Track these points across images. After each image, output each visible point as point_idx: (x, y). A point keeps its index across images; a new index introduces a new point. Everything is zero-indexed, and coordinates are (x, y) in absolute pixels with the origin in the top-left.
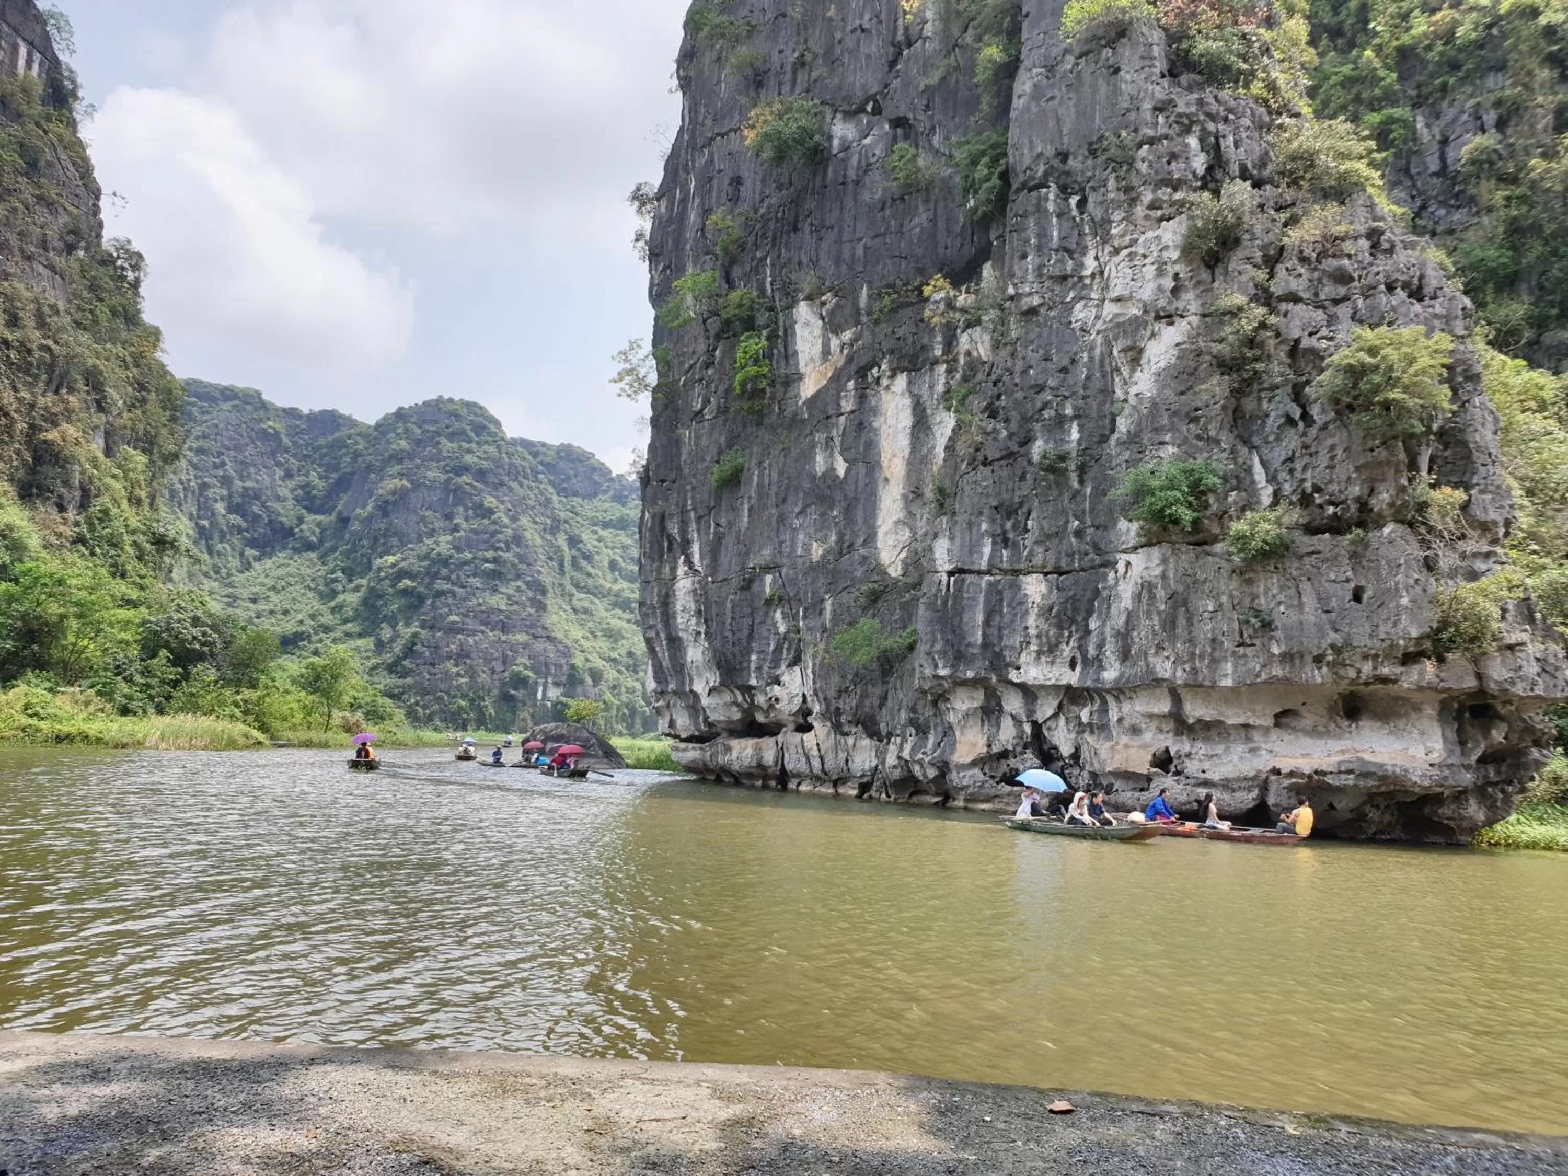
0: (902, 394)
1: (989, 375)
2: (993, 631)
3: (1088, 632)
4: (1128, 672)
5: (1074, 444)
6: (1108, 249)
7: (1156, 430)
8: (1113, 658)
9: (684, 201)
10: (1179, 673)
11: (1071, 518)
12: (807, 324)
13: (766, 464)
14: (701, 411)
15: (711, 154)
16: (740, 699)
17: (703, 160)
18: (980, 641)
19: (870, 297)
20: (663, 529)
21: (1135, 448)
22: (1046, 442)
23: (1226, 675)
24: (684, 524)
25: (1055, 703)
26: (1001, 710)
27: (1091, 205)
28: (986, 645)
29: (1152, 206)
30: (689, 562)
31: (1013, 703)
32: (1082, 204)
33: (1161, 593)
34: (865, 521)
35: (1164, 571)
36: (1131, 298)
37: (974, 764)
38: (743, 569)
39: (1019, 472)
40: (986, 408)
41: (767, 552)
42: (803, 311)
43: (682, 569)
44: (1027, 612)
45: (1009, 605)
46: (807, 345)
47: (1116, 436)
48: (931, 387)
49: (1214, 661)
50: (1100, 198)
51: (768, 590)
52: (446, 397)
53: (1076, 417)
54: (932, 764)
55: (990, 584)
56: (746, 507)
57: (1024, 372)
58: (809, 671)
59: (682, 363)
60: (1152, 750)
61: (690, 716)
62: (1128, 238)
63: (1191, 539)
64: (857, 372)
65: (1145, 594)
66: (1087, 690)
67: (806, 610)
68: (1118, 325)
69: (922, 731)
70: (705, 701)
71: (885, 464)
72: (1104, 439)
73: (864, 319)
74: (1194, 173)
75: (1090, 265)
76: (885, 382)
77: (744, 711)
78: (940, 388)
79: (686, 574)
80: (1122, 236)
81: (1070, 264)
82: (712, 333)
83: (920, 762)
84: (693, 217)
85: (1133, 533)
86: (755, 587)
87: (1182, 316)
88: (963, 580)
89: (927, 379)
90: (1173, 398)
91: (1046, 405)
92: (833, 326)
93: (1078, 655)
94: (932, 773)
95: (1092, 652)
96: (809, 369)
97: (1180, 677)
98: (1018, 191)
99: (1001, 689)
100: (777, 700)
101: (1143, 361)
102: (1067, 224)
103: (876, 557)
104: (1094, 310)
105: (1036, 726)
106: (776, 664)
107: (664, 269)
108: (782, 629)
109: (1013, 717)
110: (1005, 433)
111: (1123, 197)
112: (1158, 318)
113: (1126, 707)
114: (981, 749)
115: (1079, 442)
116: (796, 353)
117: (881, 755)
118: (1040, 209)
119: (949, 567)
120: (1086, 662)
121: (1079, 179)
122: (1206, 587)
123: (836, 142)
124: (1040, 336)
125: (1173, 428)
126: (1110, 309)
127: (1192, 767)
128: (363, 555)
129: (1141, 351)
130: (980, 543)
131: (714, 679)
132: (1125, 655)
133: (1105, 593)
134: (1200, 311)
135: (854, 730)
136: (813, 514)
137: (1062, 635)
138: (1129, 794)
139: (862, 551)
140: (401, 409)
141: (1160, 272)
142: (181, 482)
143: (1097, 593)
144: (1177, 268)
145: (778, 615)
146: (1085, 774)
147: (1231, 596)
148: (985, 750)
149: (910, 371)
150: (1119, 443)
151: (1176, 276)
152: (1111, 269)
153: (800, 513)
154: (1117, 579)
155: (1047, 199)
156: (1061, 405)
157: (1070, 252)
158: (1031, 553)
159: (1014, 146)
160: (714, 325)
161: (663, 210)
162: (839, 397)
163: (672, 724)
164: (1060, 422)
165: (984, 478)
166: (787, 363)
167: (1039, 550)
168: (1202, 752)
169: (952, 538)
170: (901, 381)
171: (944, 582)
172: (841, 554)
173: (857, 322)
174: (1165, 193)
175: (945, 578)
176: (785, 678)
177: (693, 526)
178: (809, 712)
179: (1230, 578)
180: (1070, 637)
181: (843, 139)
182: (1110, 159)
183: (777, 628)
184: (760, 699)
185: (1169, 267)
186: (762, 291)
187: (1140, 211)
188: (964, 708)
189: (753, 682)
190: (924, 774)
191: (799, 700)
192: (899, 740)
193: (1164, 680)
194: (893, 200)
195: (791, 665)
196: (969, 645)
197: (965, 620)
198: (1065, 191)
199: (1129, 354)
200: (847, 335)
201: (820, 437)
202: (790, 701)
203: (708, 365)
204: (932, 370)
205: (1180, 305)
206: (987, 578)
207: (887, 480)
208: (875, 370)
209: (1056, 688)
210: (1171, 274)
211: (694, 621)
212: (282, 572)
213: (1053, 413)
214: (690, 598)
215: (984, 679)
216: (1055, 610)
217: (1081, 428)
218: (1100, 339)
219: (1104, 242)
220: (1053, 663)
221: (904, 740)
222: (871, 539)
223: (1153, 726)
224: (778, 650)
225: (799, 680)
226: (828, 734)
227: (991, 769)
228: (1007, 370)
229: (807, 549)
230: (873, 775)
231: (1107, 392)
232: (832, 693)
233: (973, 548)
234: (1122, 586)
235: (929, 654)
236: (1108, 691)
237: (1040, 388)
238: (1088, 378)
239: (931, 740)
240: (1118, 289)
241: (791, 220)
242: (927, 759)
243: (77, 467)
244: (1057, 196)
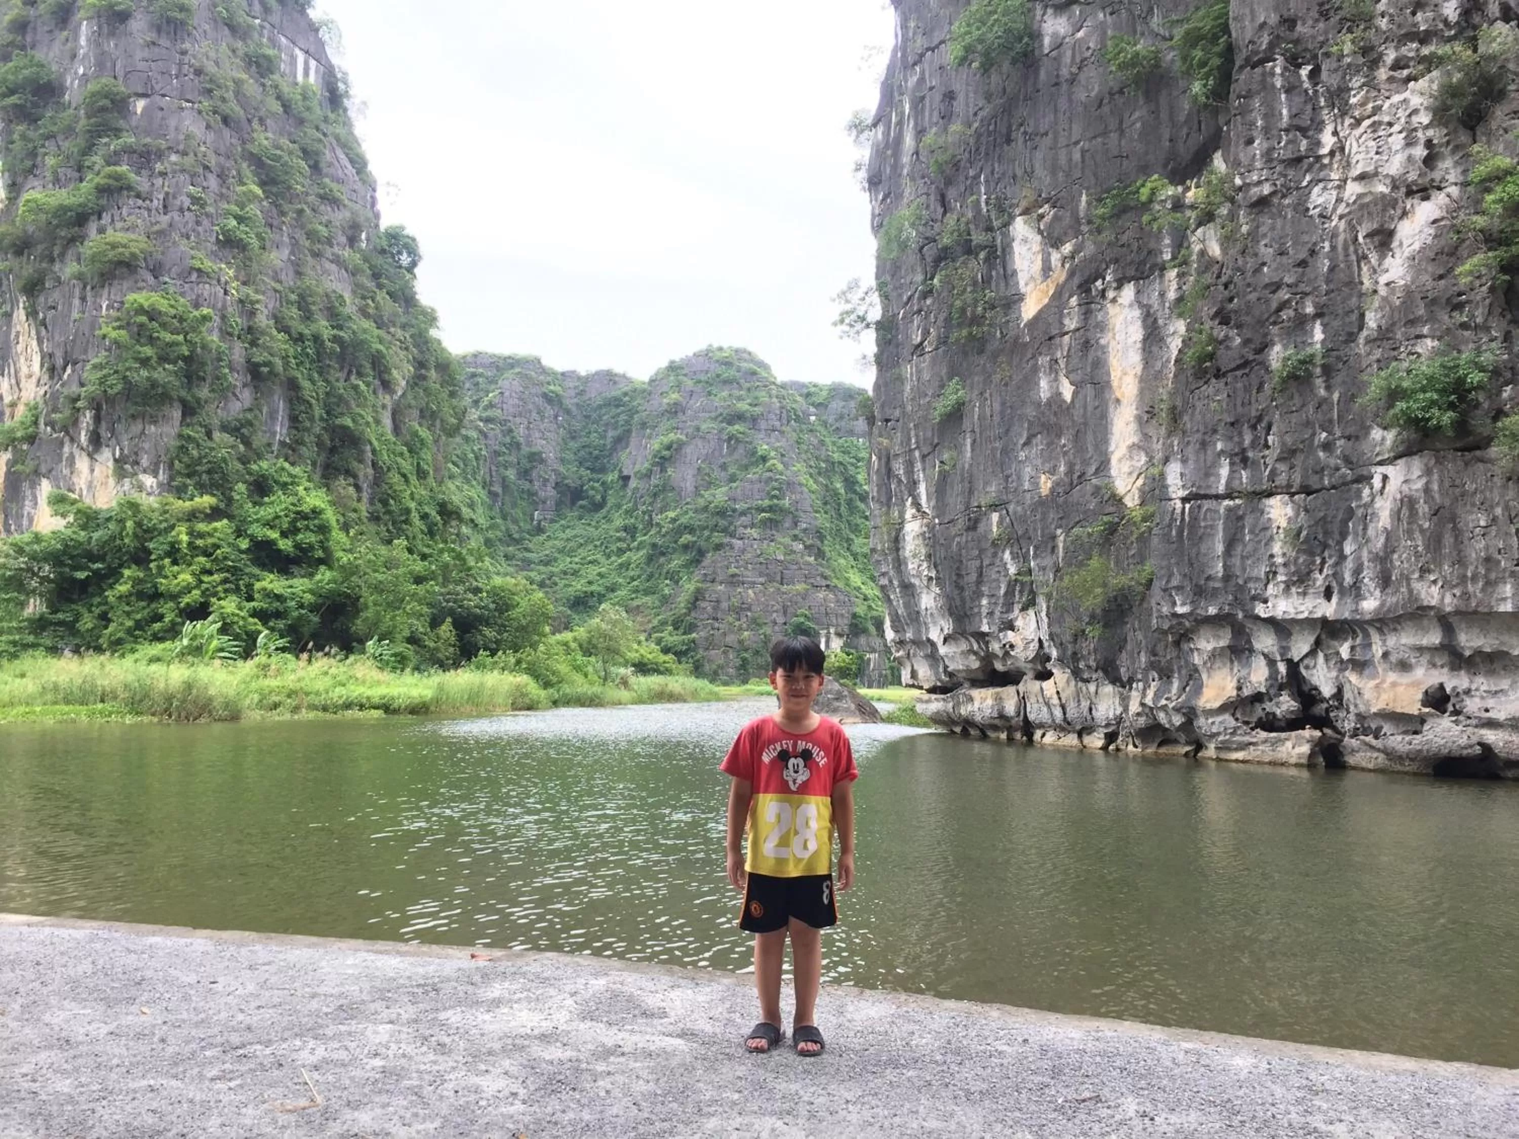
0: (1131, 306)
1: (1219, 277)
2: (1236, 561)
3: (1342, 557)
4: (1391, 600)
5: (1319, 346)
6: (1348, 121)
7: (1412, 322)
8: (1372, 585)
9: (900, 123)
10: (1448, 599)
11: (1318, 431)
12: (1025, 241)
13: (987, 395)
14: (921, 343)
15: (923, 72)
16: (976, 647)
17: (915, 79)
18: (1220, 575)
19: (1089, 203)
20: (889, 471)
21: (1387, 344)
22: (1285, 347)
23: (1504, 599)
24: (910, 465)
25: (1312, 639)
26: (1251, 650)
27: (1324, 75)
28: (1228, 577)
29: (1398, 65)
30: (917, 505)
31: (1265, 642)
32: (1314, 75)
33: (1423, 508)
34: (1096, 447)
35: (1427, 483)
36: (1376, 174)
37: (1223, 709)
38: (967, 508)
39: (1255, 383)
40: (1216, 314)
41: (992, 488)
42: (1020, 228)
43: (910, 512)
44: (1271, 538)
45: (1251, 532)
46: (1026, 263)
47: (1365, 333)
48: (1162, 295)
49: (1490, 584)
50: (1335, 65)
51: (995, 529)
52: (716, 345)
53: (1318, 315)
54: (1177, 710)
55: (1229, 510)
56: (969, 441)
57: (1257, 271)
58: (1043, 614)
59: (900, 295)
60: (1424, 688)
61: (931, 666)
62: (1370, 105)
63: (1458, 445)
64: (1080, 286)
65: (1405, 512)
66: (1345, 622)
67: (1036, 548)
68: (1362, 207)
69: (1166, 675)
70: (942, 650)
71: (1115, 383)
72: (1351, 338)
73: (1085, 228)
74: (1446, 22)
75: (1328, 140)
76: (1111, 294)
77: (982, 659)
78: (1172, 295)
79: (914, 517)
80: (1363, 104)
81: (1304, 144)
82: (929, 259)
83: (1164, 708)
84: (909, 141)
85: (1389, 443)
86: (981, 527)
87: (1440, 189)
88: (1199, 507)
89: (1157, 286)
90: (1430, 284)
91: (1283, 306)
92: (1053, 240)
93: (1334, 584)
94: (1178, 720)
95: (1348, 579)
96: (1029, 288)
97: (1449, 603)
98: (1242, 68)
99: (1249, 624)
100: (1012, 646)
101: (1395, 244)
102: (1298, 100)
103: (1109, 487)
104: (1334, 193)
105: (1293, 666)
106: (1009, 607)
107: (884, 199)
108: (1012, 570)
109: (1265, 656)
110: (1238, 340)
111: (1361, 60)
112: (1410, 193)
113: (1392, 641)
114: (1230, 691)
115: (1323, 342)
116: (1015, 273)
117: (1125, 701)
118: (1266, 86)
119: (1182, 493)
120: (1342, 592)
121: (1310, 46)
122: (1478, 498)
123: (1047, 41)
124: (1273, 228)
125: (1432, 318)
126: (1353, 189)
127: (1472, 705)
128: (644, 513)
129: (1391, 234)
130: (1215, 465)
131: (948, 626)
132: (1385, 581)
133: (1360, 512)
134: (1461, 179)
135: (1094, 676)
136: (1039, 443)
137: (1313, 562)
138: (1399, 738)
139: (1094, 481)
140: (672, 362)
141: (1410, 142)
142: (473, 451)
143: (1350, 513)
144: (1430, 133)
145: (1007, 556)
146: (1352, 717)
147: (1507, 508)
148: (1234, 693)
149: (1136, 279)
150: (1368, 341)
151: (1429, 144)
152: (1352, 146)
153: (1025, 444)
154: (1373, 497)
155: (1273, 74)
156: (1300, 302)
157: (1303, 131)
158: (1273, 473)
159: (1235, 19)
160: (930, 252)
161: (880, 136)
162: (1062, 316)
163: (914, 674)
164: (1301, 323)
165: (1217, 392)
166: (1007, 284)
167: (1282, 467)
168: (1483, 688)
169: (1184, 461)
170: (1128, 292)
171: (1178, 511)
172: (1072, 486)
173: (1077, 233)
174: (1410, 49)
175: (1179, 505)
176: (1019, 623)
177: (918, 465)
178: (1048, 659)
179: (1505, 487)
180: (1323, 562)
181: (1055, 35)
182: (1344, 19)
183: (1007, 570)
184: (995, 647)
185: (1420, 134)
186: (978, 210)
187: (1382, 74)
188: (1210, 647)
189: (985, 628)
190: (1170, 721)
191: (1035, 645)
192: (1141, 685)
193: (1431, 608)
194: (1111, 94)
195: (1024, 609)
196: (1209, 578)
197: (1203, 549)
198: (1294, 62)
199: (1376, 239)
200: (1067, 248)
201: (1043, 360)
202: (1025, 648)
203: (925, 295)
204: (1162, 276)
205: (1437, 175)
206: (1227, 502)
207: (1118, 401)
208: (1099, 283)
209: (1309, 623)
210: (1422, 141)
211: (925, 565)
212: (569, 533)
213: (1291, 313)
214: (920, 541)
215: (1229, 615)
216: (1304, 533)
217: (1325, 326)
218: (1342, 225)
219: (1343, 114)
220: (1305, 594)
221: (1147, 687)
222: (1104, 465)
223: (1424, 659)
224: (1010, 593)
225: (1033, 625)
226: (1068, 682)
227: (1243, 714)
228: (1238, 269)
229: (1036, 485)
230: (1118, 723)
231: (1353, 284)
232: (1067, 637)
233: (1209, 472)
234: (1379, 503)
235: (1165, 590)
236: (1370, 622)
237: (1276, 287)
238: (1332, 269)
239: (1176, 685)
240: (1361, 164)
241: (1004, 131)
242: (1171, 706)
243: (368, 448)
244: (1285, 69)
